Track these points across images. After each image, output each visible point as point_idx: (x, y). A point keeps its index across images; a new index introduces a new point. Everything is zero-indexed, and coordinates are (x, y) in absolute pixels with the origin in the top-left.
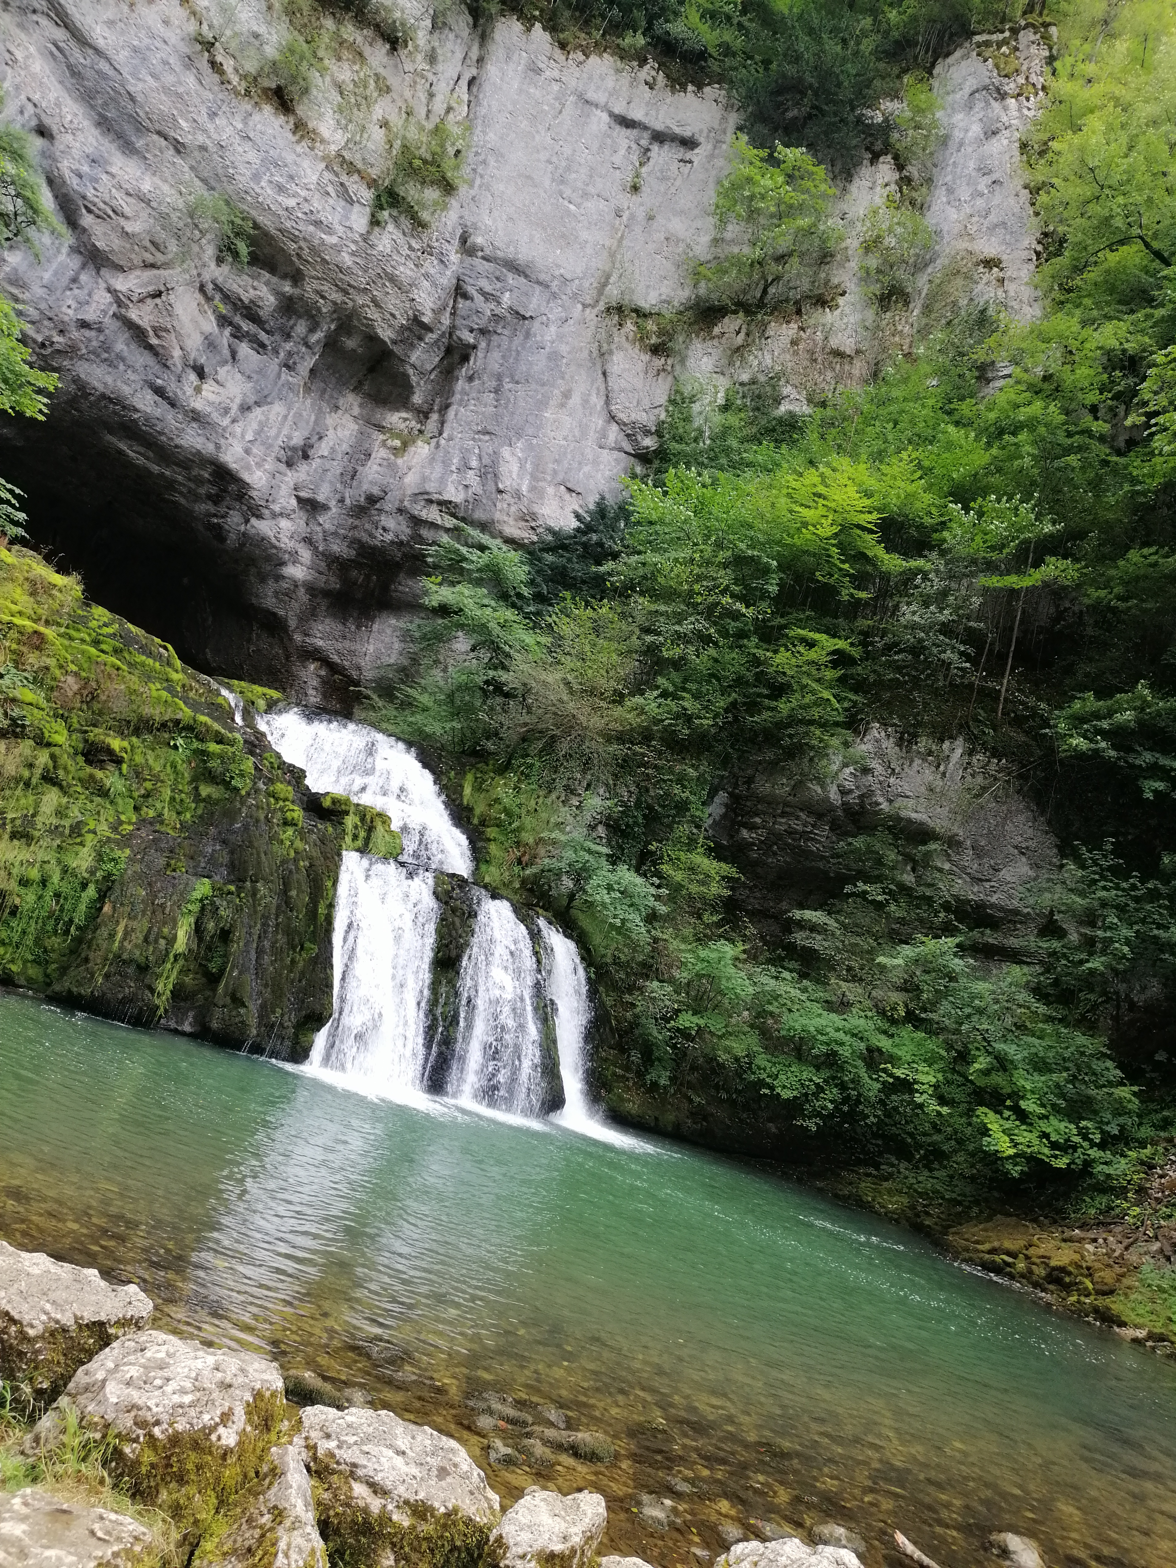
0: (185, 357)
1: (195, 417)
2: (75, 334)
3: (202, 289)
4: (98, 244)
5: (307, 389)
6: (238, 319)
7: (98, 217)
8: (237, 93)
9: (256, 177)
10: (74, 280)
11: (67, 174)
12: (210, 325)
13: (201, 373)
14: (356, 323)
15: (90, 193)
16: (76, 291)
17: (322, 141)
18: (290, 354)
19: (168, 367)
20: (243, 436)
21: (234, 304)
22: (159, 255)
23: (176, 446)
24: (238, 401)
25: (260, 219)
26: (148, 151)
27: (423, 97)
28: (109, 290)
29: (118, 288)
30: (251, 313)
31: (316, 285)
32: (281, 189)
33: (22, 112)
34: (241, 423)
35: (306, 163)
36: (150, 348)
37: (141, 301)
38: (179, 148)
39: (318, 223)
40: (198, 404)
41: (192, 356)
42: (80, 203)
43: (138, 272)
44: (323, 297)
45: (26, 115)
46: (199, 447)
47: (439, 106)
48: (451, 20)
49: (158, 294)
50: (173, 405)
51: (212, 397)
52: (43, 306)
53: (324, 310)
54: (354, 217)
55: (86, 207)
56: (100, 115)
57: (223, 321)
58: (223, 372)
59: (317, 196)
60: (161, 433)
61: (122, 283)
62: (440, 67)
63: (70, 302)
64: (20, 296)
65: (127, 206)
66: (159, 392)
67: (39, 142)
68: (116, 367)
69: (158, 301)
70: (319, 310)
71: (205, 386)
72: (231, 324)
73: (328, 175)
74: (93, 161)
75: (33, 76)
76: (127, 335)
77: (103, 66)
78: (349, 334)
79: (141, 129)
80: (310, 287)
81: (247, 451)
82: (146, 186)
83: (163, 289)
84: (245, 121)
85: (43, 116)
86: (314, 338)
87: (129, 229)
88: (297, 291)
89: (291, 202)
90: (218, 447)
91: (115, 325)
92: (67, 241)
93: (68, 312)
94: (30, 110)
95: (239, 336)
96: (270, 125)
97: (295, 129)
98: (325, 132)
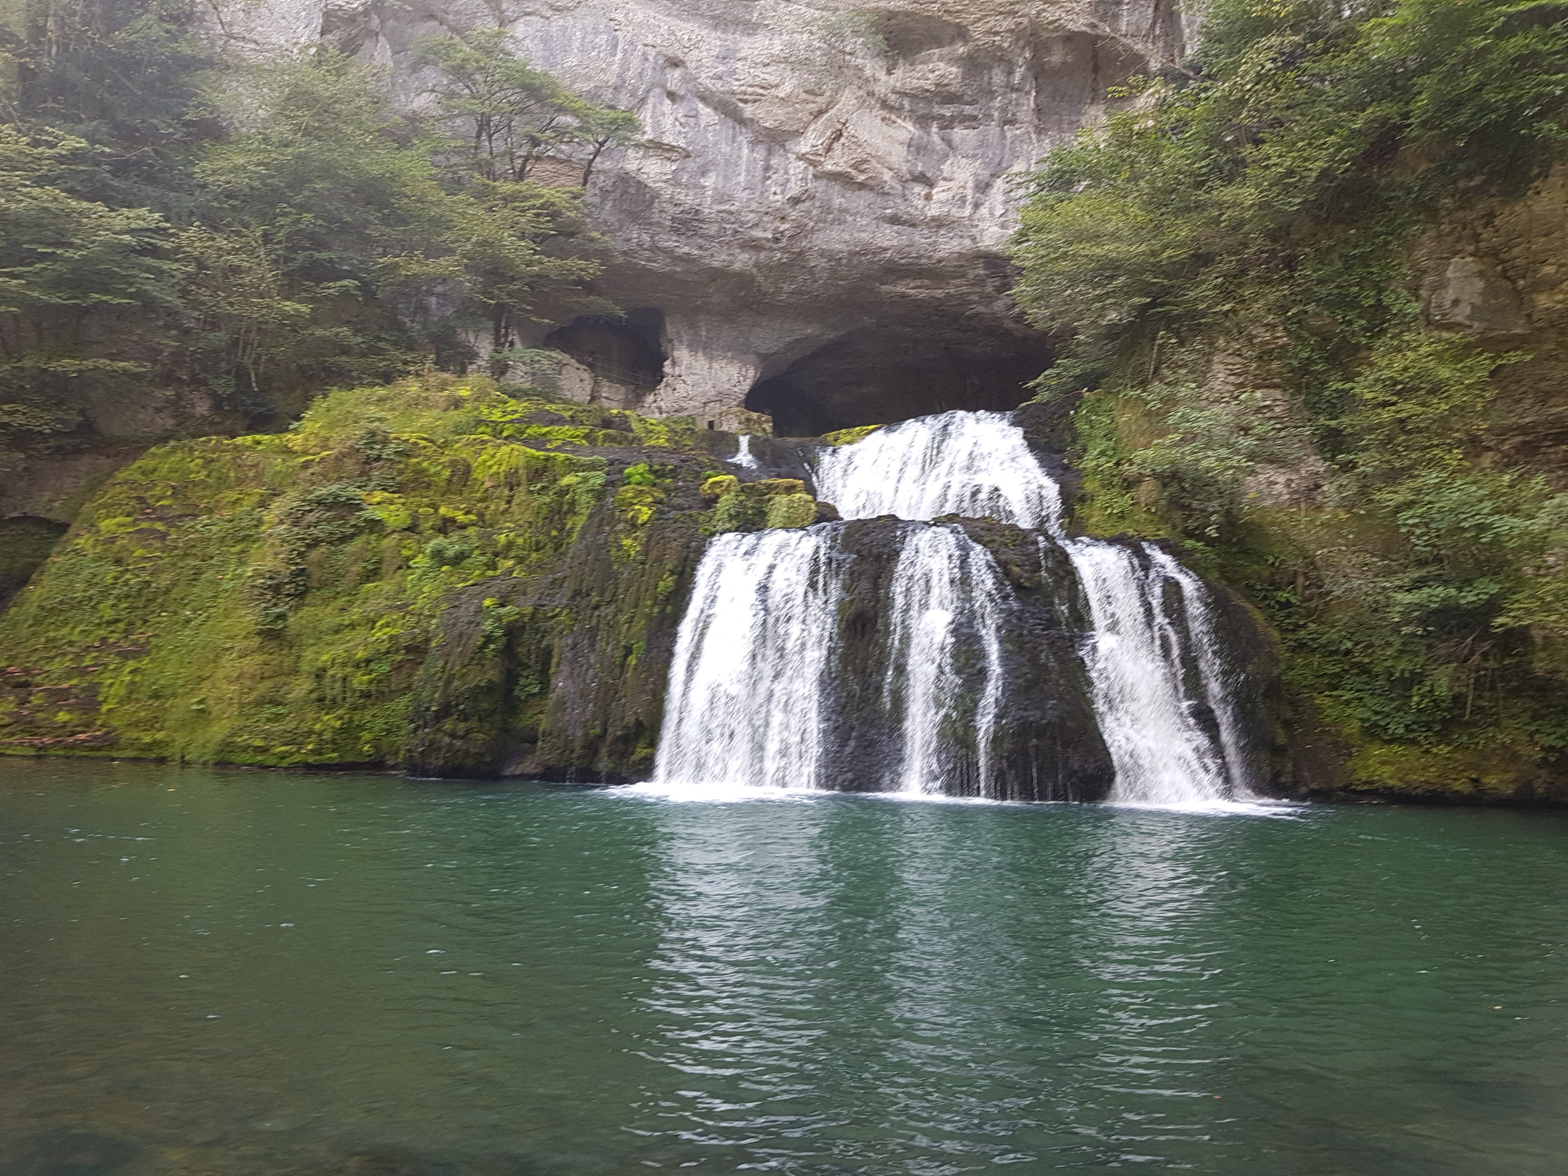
0: (898, 176)
1: (939, 223)
2: (794, 214)
3: (884, 104)
4: (767, 125)
5: (1039, 131)
6: (936, 110)
7: (755, 101)
10: (767, 168)
11: (709, 83)
12: (906, 129)
13: (923, 179)
14: (1045, 35)
15: (736, 86)
16: (775, 177)
18: (1003, 110)
19: (888, 194)
20: (992, 214)
21: (926, 98)
22: (819, 99)
23: (940, 261)
24: (970, 184)
26: (765, 18)
28: (801, 157)
29: (804, 151)
30: (943, 96)
31: (981, 27)
33: (646, 59)
34: (987, 204)
36: (862, 186)
37: (829, 149)
40: (933, 210)
41: (904, 169)
42: (734, 100)
43: (812, 127)
44: (996, 33)
45: (651, 59)
46: (957, 249)
49: (839, 135)
50: (914, 225)
51: (943, 196)
52: (754, 206)
53: (1006, 45)
55: (741, 100)
56: (713, 17)
57: (923, 121)
58: (946, 167)
60: (919, 257)
61: (804, 146)
63: (773, 189)
64: (732, 208)
65: (770, 76)
66: (894, 220)
67: (677, 73)
68: (845, 222)
69: (842, 140)
70: (1000, 48)
71: (934, 191)
72: (933, 118)
74: (724, 58)
75: (640, 25)
76: (837, 188)
78: (1048, 51)
80: (977, 32)
82: (777, 47)
83: (839, 127)
85: (664, 49)
86: (1017, 78)
87: (782, 95)
88: (971, 45)
90: (973, 239)
91: (821, 185)
92: (744, 139)
93: (777, 198)
94: (652, 53)
95: (947, 124)
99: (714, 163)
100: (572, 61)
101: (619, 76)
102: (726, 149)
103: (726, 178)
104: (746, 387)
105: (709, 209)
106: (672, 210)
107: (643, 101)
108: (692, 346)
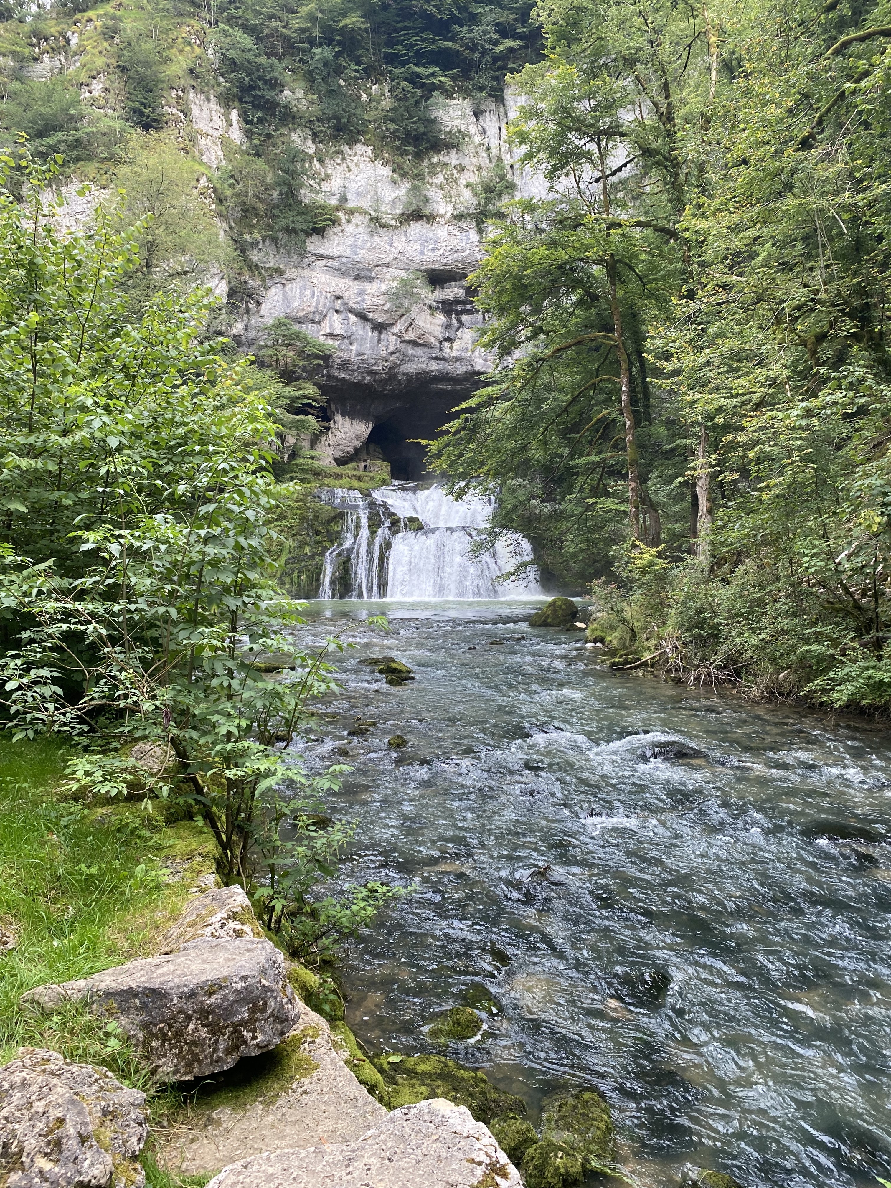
0: (438, 340)
1: (456, 359)
3: (430, 307)
4: (379, 321)
6: (454, 308)
7: (373, 312)
8: (396, 227)
9: (422, 253)
10: (379, 340)
11: (353, 305)
12: (441, 318)
13: (448, 339)
15: (365, 306)
16: (383, 343)
17: (442, 216)
19: (433, 348)
21: (449, 303)
22: (402, 310)
23: (457, 375)
24: (470, 341)
25: (433, 267)
26: (377, 275)
27: (484, 155)
28: (393, 334)
29: (395, 332)
30: (457, 301)
31: (473, 274)
32: (434, 250)
33: (327, 298)
34: (478, 350)
35: (439, 232)
36: (421, 345)
37: (407, 330)
38: (386, 265)
39: (457, 251)
40: (454, 354)
41: (441, 336)
42: (364, 312)
43: (399, 321)
45: (329, 297)
46: (465, 370)
47: (494, 151)
48: (483, 108)
49: (411, 324)
51: (459, 347)
52: (373, 356)
54: (471, 236)
55: (367, 312)
56: (354, 276)
57: (448, 313)
58: (459, 333)
59: (452, 239)
60: (448, 373)
61: (395, 330)
62: (488, 133)
63: (382, 348)
64: (364, 358)
65: (380, 301)
66: (436, 358)
67: (339, 301)
68: (414, 360)
69: (412, 327)
71: (454, 345)
72: (453, 312)
73: (451, 228)
74: (360, 294)
75: (324, 283)
76: (410, 346)
77: (345, 260)
79: (370, 270)
80: (472, 277)
81: (486, 360)
82: (384, 288)
83: (411, 321)
84: (406, 236)
85: (334, 292)
87: (385, 309)
88: (468, 282)
89: (441, 251)
90: (472, 366)
91: (404, 345)
92: (368, 328)
93: (384, 353)
94: (329, 295)
95: (459, 313)
96: (416, 228)
97: (428, 221)
98: (442, 211)
99: (356, 339)
100: (296, 304)
101: (316, 307)
102: (361, 333)
103: (361, 345)
104: (368, 432)
105: (354, 359)
106: (337, 360)
107: (325, 316)
108: (343, 415)
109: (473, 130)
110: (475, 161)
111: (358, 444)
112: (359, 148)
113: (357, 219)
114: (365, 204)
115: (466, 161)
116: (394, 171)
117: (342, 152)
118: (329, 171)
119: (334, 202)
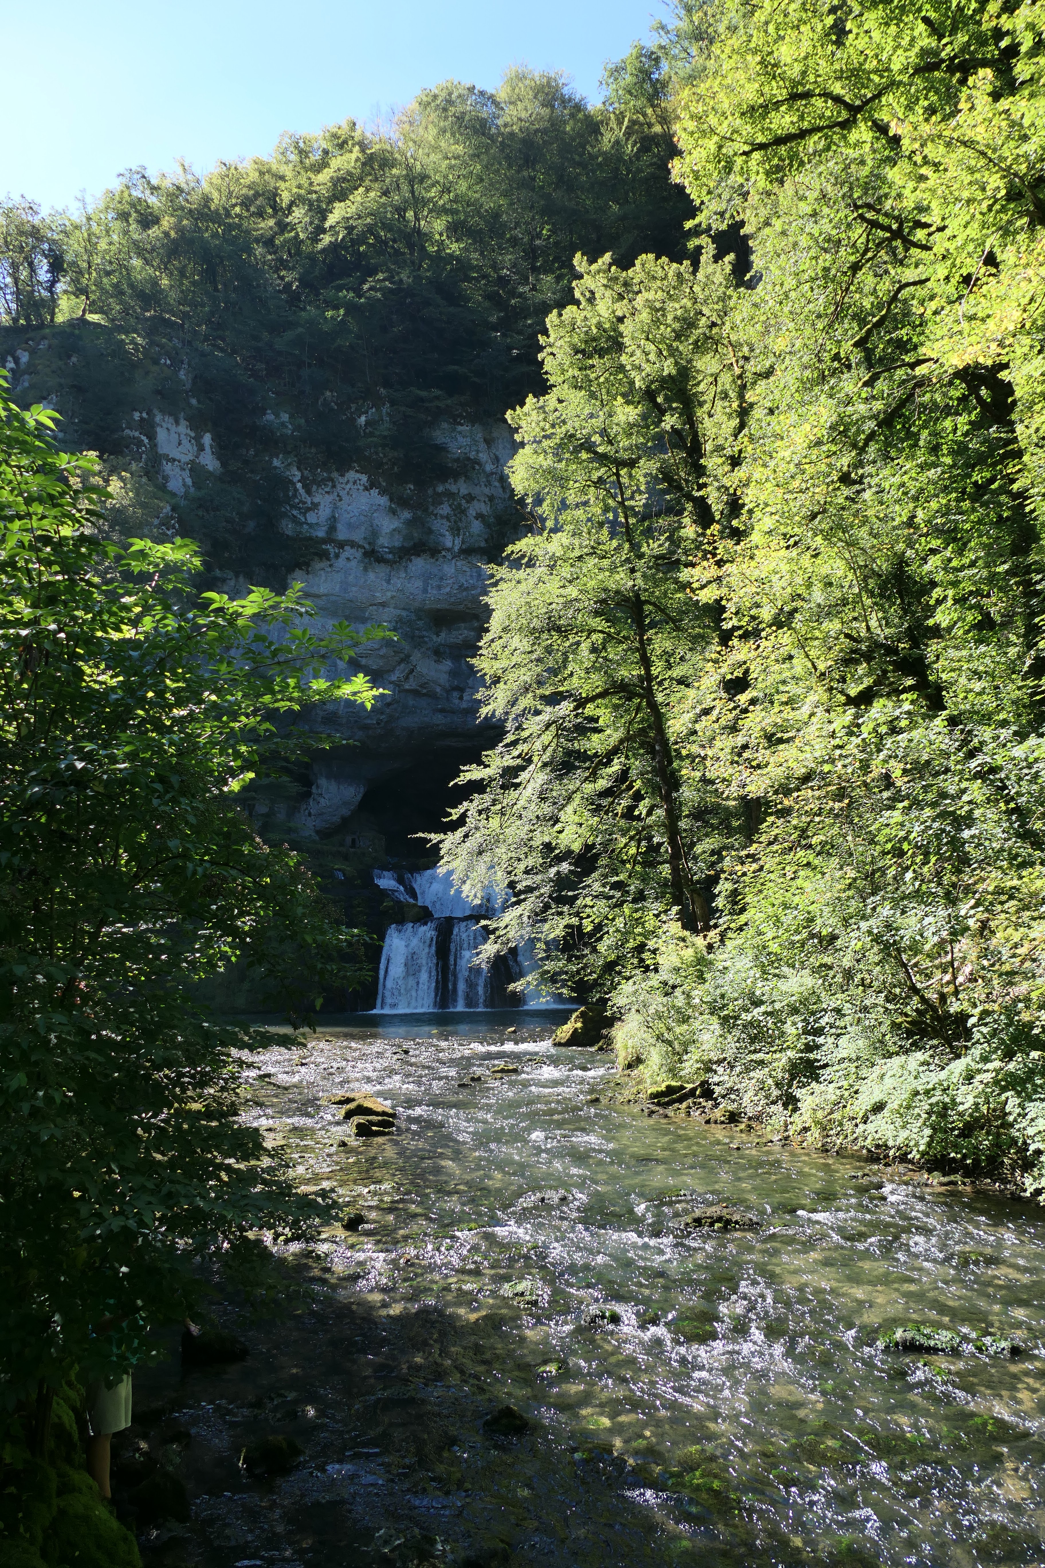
0: (444, 688)
1: (467, 711)
3: (436, 652)
6: (464, 652)
8: (395, 562)
9: (425, 591)
12: (448, 664)
13: (458, 689)
17: (448, 550)
19: (439, 698)
21: (458, 647)
22: (401, 654)
25: (439, 607)
26: (371, 616)
28: (391, 683)
35: (445, 567)
36: (425, 695)
37: (407, 678)
39: (466, 589)
40: (465, 705)
41: (448, 685)
43: (398, 667)
48: (495, 435)
49: (412, 671)
51: (469, 697)
57: (457, 658)
58: (470, 681)
59: (460, 576)
60: (458, 728)
61: (393, 677)
66: (442, 711)
68: (416, 713)
69: (414, 673)
71: (464, 694)
72: (462, 657)
73: (460, 564)
76: (411, 696)
77: (333, 598)
79: (363, 609)
80: (483, 616)
83: (412, 667)
84: (406, 571)
87: (381, 653)
89: (448, 589)
91: (403, 694)
96: (419, 564)
97: (432, 556)
98: (449, 544)
104: (359, 797)
106: (321, 713)
108: (328, 777)
109: (483, 457)
110: (487, 491)
111: (345, 812)
112: (352, 475)
113: (348, 552)
114: (358, 536)
115: (476, 491)
116: (391, 500)
117: (332, 480)
118: (316, 500)
119: (321, 533)
